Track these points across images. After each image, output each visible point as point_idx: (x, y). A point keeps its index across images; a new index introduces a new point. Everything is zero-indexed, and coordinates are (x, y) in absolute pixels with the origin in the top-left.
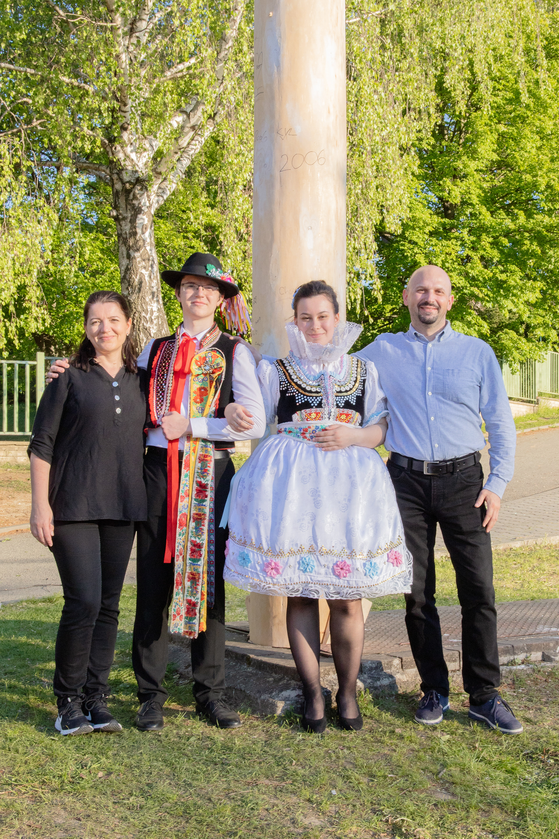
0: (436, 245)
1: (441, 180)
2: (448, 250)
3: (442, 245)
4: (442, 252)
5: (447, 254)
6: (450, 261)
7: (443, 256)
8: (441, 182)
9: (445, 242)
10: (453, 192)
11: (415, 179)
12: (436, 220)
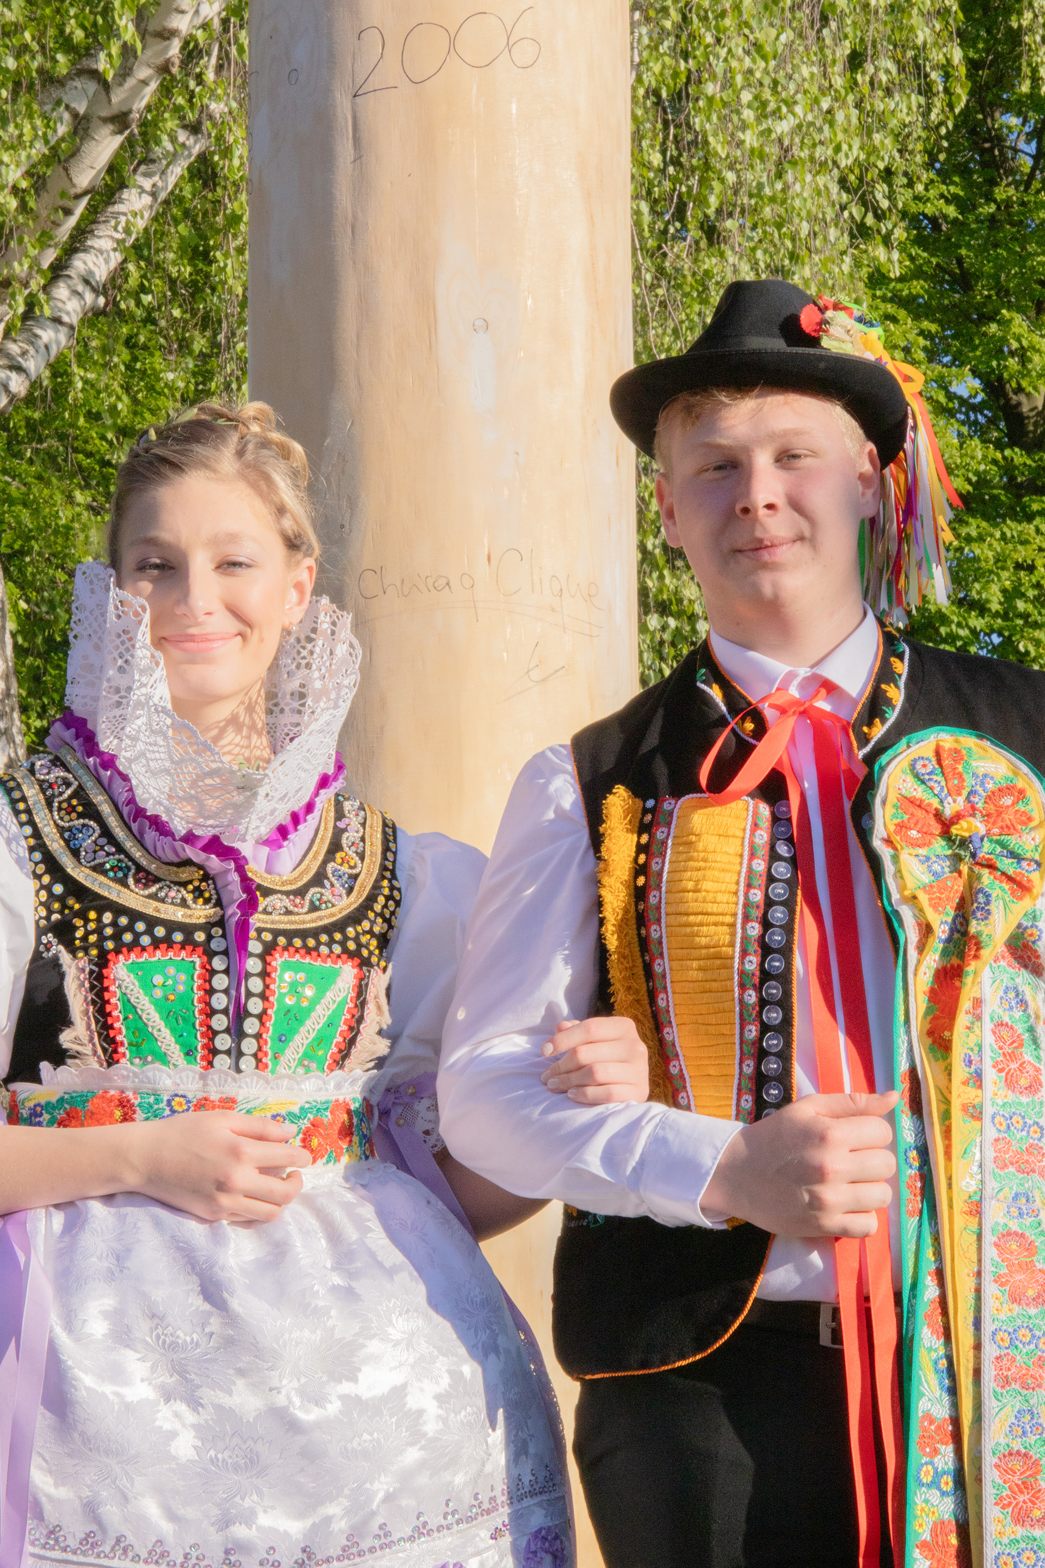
0: (981, 539)
1: (992, 319)
2: (1022, 554)
3: (1003, 537)
4: (1000, 560)
5: (1018, 566)
6: (1031, 593)
7: (1004, 575)
8: (993, 328)
9: (1012, 528)
10: (1036, 358)
11: (902, 314)
12: (979, 455)
